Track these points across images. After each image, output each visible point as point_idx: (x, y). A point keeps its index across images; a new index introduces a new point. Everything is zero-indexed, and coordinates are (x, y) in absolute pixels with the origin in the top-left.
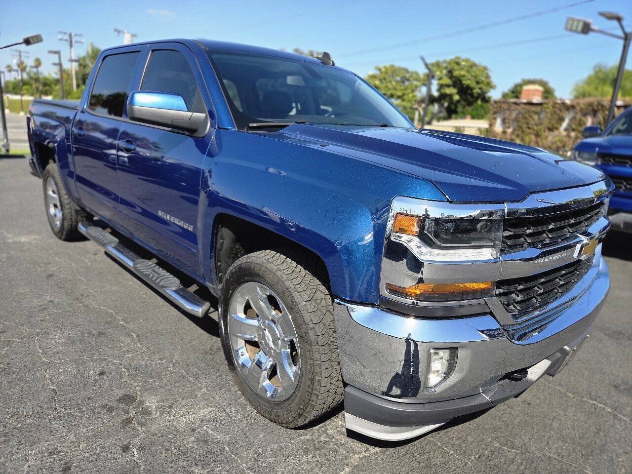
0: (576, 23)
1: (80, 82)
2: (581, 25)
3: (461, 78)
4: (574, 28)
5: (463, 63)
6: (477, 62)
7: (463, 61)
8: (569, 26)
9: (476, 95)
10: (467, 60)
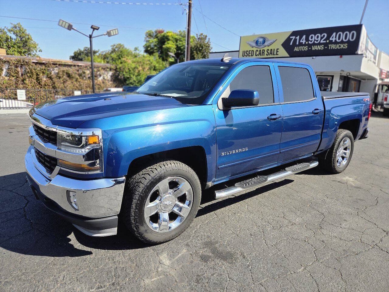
2: (67, 24)
4: (63, 25)
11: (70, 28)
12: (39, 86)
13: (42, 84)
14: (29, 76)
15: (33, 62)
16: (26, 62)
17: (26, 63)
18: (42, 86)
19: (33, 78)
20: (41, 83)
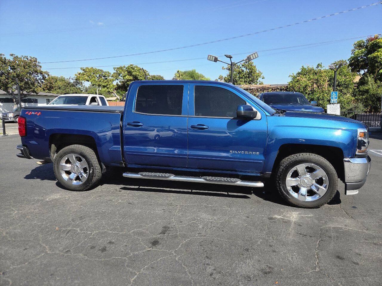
2: (214, 58)
4: (211, 59)
11: (216, 60)
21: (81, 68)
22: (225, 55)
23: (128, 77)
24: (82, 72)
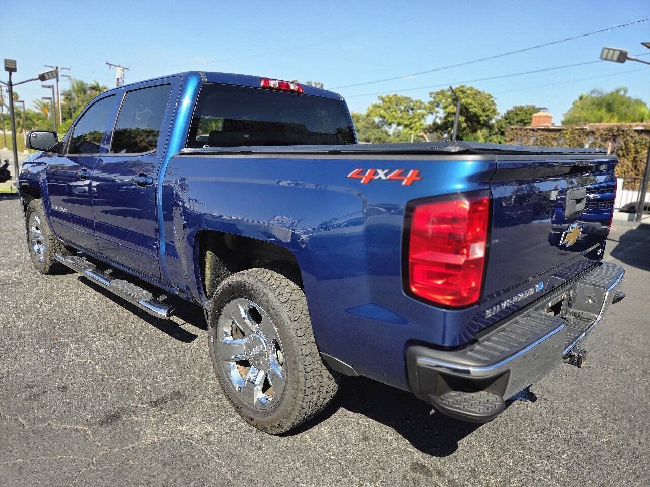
0: (611, 52)
1: (66, 116)
2: (617, 53)
3: (468, 106)
4: (610, 57)
5: (468, 92)
6: (481, 90)
7: (468, 89)
8: (604, 56)
9: (482, 122)
10: (471, 89)
11: (623, 57)
12: (634, 171)
13: (640, 169)
14: (621, 155)
15: (636, 131)
16: (623, 131)
17: (621, 133)
18: (639, 173)
19: (627, 159)
20: (638, 167)
21: (379, 97)
22: (643, 44)
23: (452, 109)
24: (379, 102)
